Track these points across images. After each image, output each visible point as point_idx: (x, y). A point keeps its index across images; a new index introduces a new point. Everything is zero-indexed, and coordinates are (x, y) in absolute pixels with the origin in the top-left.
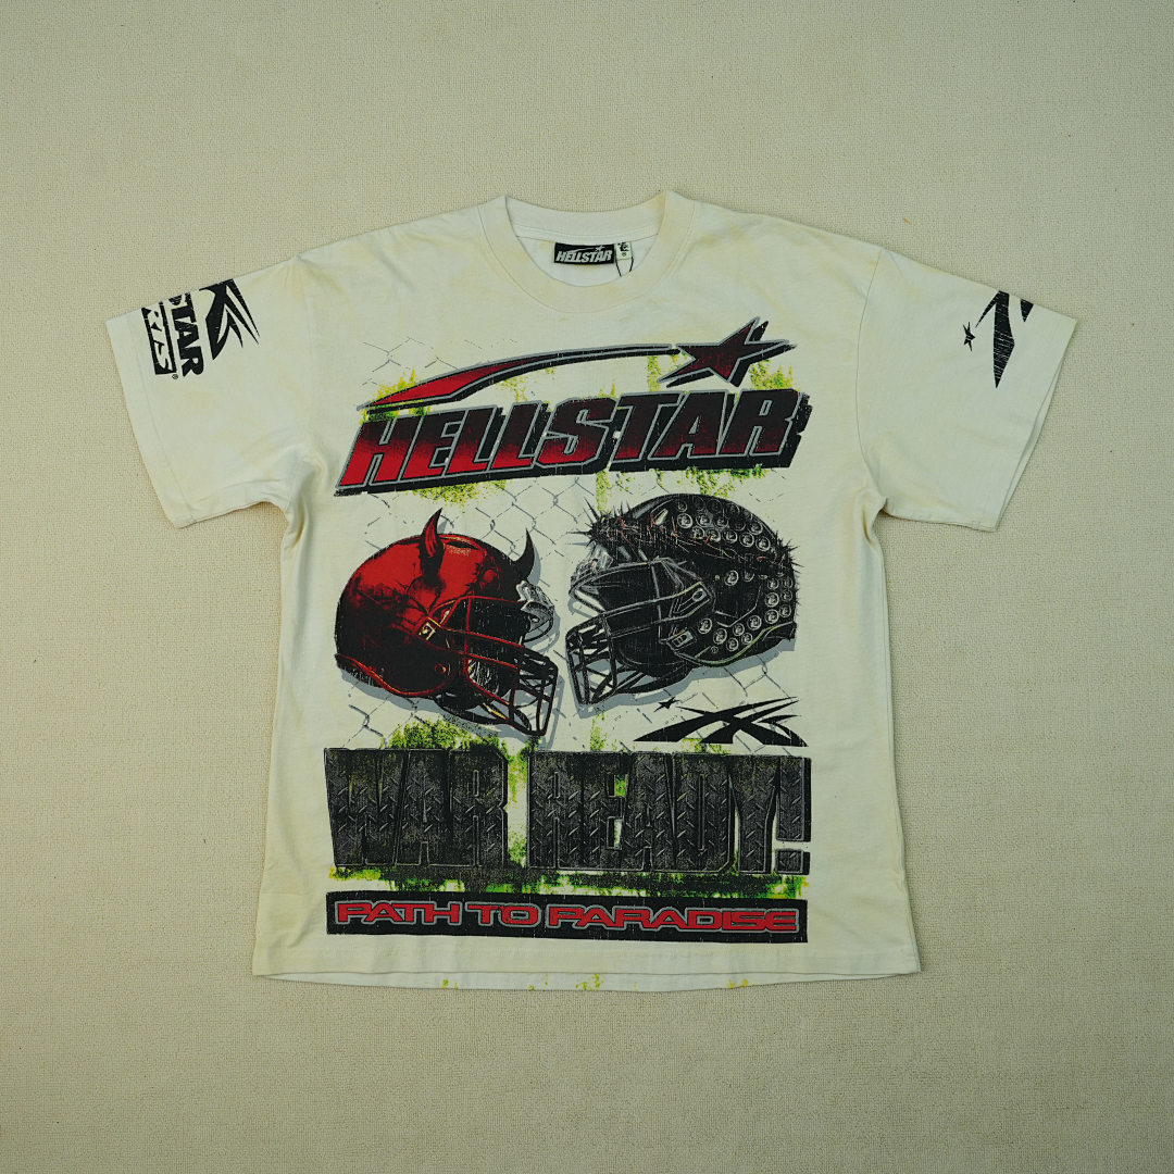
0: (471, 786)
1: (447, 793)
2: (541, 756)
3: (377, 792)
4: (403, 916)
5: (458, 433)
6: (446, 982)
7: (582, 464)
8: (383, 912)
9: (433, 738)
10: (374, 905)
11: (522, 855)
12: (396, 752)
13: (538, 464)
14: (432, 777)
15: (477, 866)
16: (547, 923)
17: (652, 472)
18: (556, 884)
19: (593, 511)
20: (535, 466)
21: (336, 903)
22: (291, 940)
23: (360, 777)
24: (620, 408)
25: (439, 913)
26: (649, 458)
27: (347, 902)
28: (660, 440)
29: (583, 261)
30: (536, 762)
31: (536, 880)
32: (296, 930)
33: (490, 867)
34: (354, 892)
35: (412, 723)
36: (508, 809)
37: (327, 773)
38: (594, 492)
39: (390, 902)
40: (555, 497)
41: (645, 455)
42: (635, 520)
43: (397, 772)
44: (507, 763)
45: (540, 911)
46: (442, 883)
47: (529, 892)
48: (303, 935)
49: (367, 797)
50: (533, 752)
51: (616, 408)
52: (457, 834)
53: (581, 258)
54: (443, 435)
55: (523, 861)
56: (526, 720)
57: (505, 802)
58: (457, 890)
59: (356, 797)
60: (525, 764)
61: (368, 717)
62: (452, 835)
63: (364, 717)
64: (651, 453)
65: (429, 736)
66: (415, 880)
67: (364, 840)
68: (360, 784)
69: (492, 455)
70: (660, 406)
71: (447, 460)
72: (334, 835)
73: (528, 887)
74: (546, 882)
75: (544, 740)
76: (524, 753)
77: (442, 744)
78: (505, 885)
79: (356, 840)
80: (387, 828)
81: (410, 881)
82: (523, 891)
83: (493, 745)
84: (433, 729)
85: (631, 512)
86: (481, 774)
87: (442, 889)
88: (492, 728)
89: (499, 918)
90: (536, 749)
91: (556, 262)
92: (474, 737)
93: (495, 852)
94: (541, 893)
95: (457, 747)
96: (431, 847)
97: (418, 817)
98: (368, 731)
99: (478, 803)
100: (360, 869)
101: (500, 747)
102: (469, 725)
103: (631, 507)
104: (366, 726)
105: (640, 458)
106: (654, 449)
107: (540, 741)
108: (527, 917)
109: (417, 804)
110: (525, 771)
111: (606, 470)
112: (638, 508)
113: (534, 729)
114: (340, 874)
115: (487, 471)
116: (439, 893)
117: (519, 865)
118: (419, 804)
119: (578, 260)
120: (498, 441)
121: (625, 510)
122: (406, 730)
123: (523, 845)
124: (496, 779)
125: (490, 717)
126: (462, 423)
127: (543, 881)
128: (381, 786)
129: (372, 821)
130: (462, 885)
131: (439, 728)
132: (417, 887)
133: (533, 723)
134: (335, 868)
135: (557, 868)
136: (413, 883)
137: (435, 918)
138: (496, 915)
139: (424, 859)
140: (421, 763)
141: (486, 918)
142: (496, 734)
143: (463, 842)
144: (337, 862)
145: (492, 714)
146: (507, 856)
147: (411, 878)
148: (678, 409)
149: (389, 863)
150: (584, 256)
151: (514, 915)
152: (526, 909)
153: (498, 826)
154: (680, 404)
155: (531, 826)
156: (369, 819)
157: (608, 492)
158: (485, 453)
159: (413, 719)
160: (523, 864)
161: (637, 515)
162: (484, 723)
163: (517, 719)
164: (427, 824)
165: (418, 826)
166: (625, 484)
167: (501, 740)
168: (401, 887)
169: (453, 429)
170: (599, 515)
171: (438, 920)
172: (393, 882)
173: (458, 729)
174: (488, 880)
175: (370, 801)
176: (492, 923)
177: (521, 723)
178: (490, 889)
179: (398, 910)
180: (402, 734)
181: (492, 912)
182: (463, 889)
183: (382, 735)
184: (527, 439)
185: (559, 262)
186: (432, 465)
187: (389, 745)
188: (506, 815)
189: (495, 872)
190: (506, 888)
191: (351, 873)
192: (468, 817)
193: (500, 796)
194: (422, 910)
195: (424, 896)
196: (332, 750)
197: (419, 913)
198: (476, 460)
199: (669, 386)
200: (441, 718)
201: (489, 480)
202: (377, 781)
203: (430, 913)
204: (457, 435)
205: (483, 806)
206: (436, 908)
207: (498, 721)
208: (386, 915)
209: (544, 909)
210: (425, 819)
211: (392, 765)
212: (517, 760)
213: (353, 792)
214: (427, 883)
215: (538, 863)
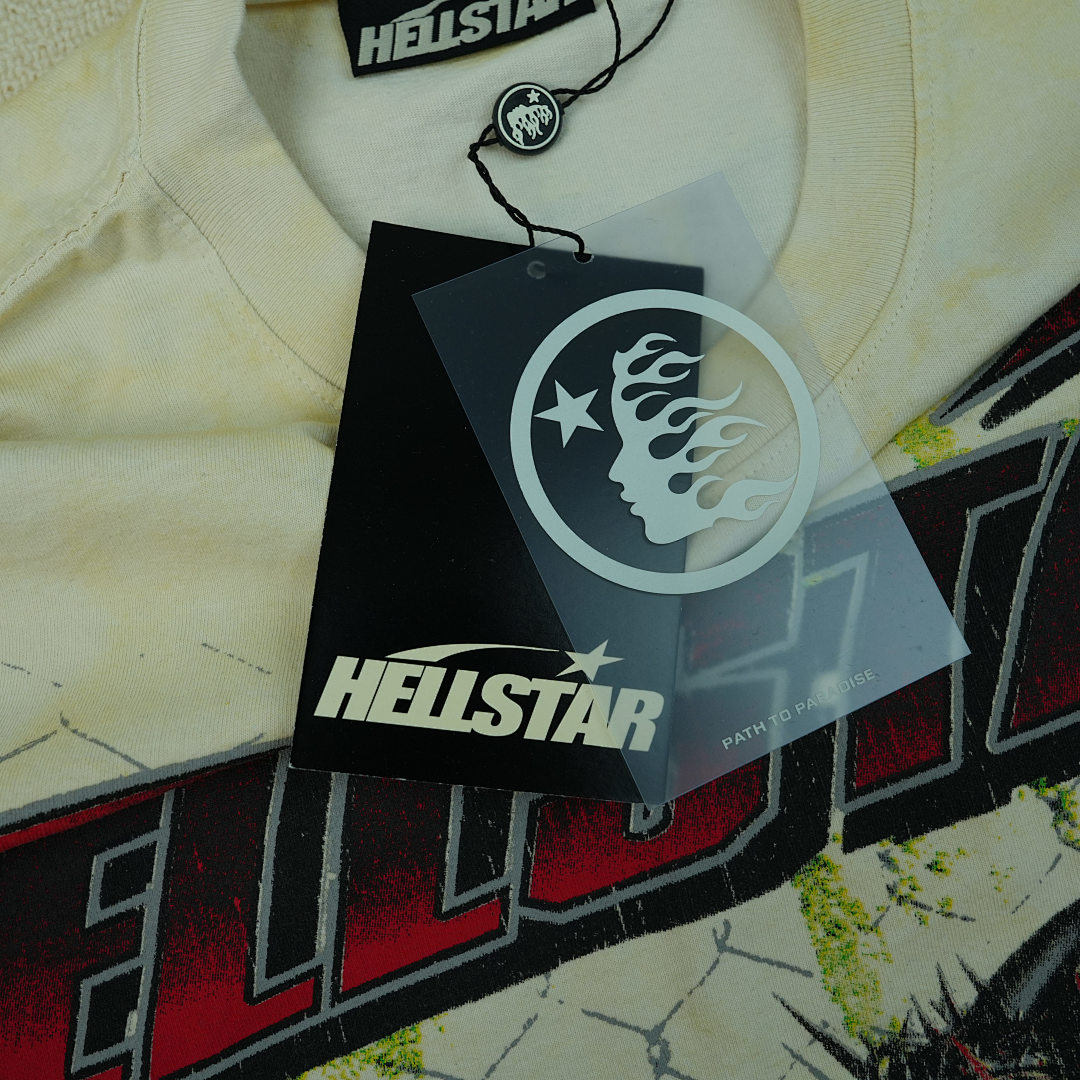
5: (155, 887)
7: (722, 858)
13: (535, 915)
17: (1026, 804)
19: (831, 1045)
20: (525, 924)
24: (817, 578)
26: (992, 745)
28: (1009, 651)
29: (467, 37)
38: (807, 959)
40: (654, 1036)
41: (974, 737)
42: (1021, 1027)
51: (801, 583)
53: (458, 28)
54: (94, 914)
64: (994, 723)
69: (324, 937)
70: (973, 518)
71: (134, 1022)
85: (991, 994)
91: (359, 72)
103: (985, 974)
105: (956, 760)
106: (998, 703)
111: (832, 851)
112: (1014, 969)
115: (327, 1012)
119: (447, 41)
120: (329, 878)
121: (965, 997)
126: (160, 837)
148: (1046, 504)
150: (466, 18)
154: (1049, 482)
157: (866, 942)
158: (293, 940)
161: (1022, 1002)
166: (931, 890)
169: (128, 877)
170: (861, 1052)
184: (454, 830)
185: (375, 69)
186: (79, 1061)
198: (261, 984)
199: (993, 419)
201: (345, 1050)
204: (150, 900)
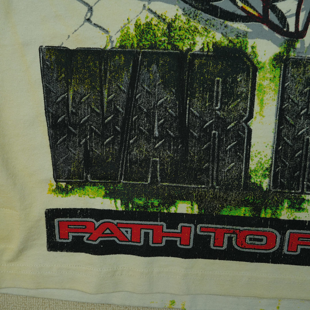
0: (211, 97)
1: (183, 105)
2: (298, 63)
3: (102, 101)
4: (129, 236)
6: (173, 302)
8: (108, 231)
9: (170, 37)
10: (97, 224)
11: (265, 176)
12: (125, 53)
14: (166, 85)
15: (213, 187)
16: (285, 248)
18: (300, 209)
21: (56, 220)
22: (8, 255)
23: (82, 81)
25: (168, 235)
27: (68, 219)
30: (292, 70)
31: (278, 205)
32: (14, 246)
33: (228, 188)
34: (75, 210)
35: (144, 18)
36: (254, 124)
37: (43, 76)
39: (115, 222)
43: (126, 77)
44: (256, 69)
45: (279, 237)
46: (173, 203)
47: (268, 216)
48: (21, 251)
49: (89, 106)
50: (288, 59)
52: (193, 150)
55: (265, 184)
56: (282, 18)
57: (251, 116)
58: (190, 212)
59: (78, 105)
60: (278, 72)
61: (90, 9)
62: (186, 152)
63: (86, 9)
65: (164, 35)
66: (143, 199)
67: (86, 153)
68: (81, 90)
72: (53, 147)
73: (269, 211)
74: (289, 207)
75: (303, 44)
76: (278, 59)
77: (180, 44)
78: (243, 209)
79: (78, 154)
80: (113, 142)
81: (137, 201)
82: (263, 215)
83: (241, 47)
84: (170, 26)
86: (224, 82)
87: (172, 210)
88: (241, 26)
89: (234, 242)
90: (292, 54)
92: (218, 37)
93: (234, 173)
94: (282, 218)
95: (197, 48)
96: (162, 165)
97: (148, 130)
98: (92, 27)
99: (218, 117)
100: (82, 185)
101: (249, 50)
102: (213, 22)
104: (89, 20)
107: (298, 45)
108: (264, 242)
109: (147, 115)
110: (277, 79)
113: (292, 29)
114: (59, 190)
116: (169, 214)
117: (261, 187)
118: (150, 115)
122: (137, 26)
123: (267, 166)
124: (242, 89)
125: (240, 12)
127: (286, 205)
128: (105, 93)
129: (95, 132)
130: (196, 206)
131: (177, 24)
132: (146, 207)
133: (291, 22)
134: (55, 183)
135: (303, 192)
136: (141, 203)
137: (164, 239)
138: (230, 239)
139: (154, 177)
140: (154, 67)
141: (219, 242)
142: (245, 35)
143: (200, 160)
144: (57, 177)
145: (242, 9)
146: (248, 177)
147: (139, 197)
149: (115, 179)
151: (250, 239)
152: (264, 234)
153: (240, 144)
155: (278, 145)
156: (92, 130)
159: (146, 13)
160: (265, 186)
162: (232, 20)
163: (272, 17)
164: (159, 139)
165: (148, 140)
167: (250, 42)
168: (127, 206)
171: (166, 241)
172: (119, 201)
173: (200, 27)
174: (225, 202)
175: (93, 110)
176: (225, 246)
177: (276, 21)
178: (225, 212)
179: (123, 230)
180: (132, 31)
181: (227, 236)
182: (196, 211)
183: (107, 32)
187: (116, 44)
188: (250, 131)
189: (233, 194)
190: (244, 212)
191: (73, 189)
192: (206, 132)
193: (245, 110)
194: (151, 232)
195: (153, 216)
196: (50, 49)
197: (147, 235)
200: (180, 12)
202: (101, 87)
203: (158, 233)
205: (224, 120)
206: (165, 230)
207: (248, 18)
208: (111, 235)
209: (283, 234)
210: (156, 133)
211: (119, 69)
212: (268, 67)
213: (73, 98)
214: (156, 203)
215: (282, 186)
